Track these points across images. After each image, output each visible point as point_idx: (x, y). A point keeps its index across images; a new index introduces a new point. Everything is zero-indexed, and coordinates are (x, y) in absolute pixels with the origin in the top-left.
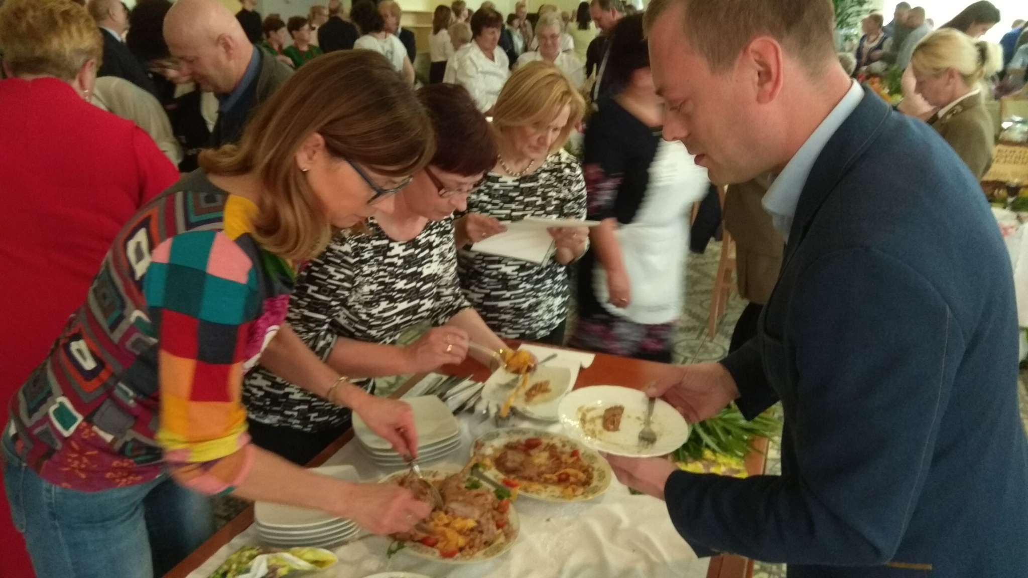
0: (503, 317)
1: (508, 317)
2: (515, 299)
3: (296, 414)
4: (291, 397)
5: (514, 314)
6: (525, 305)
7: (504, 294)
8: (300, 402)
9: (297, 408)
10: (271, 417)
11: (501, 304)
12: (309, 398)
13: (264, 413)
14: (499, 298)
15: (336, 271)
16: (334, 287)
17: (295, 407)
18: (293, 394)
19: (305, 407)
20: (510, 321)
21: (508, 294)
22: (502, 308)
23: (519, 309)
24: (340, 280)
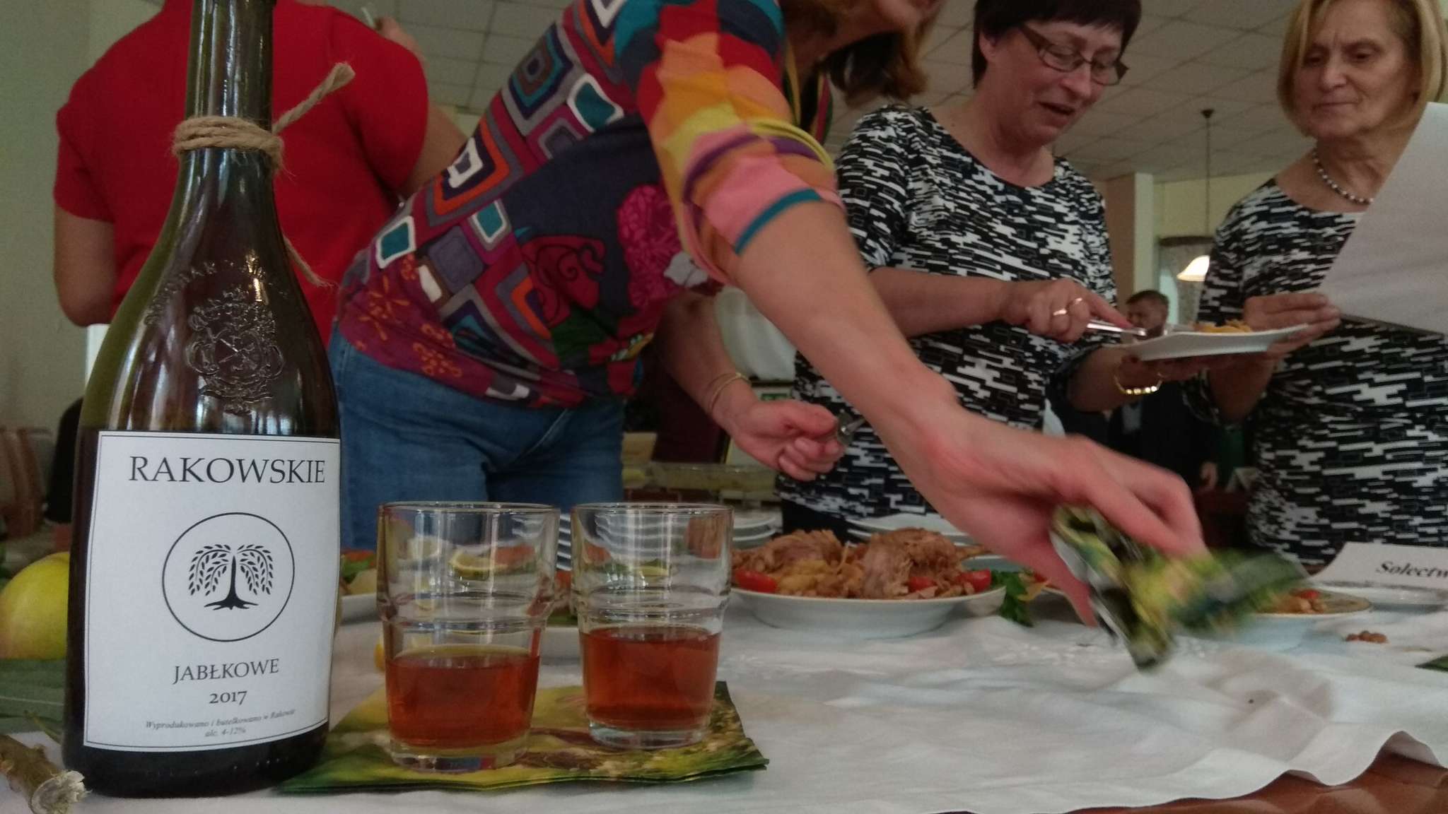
0: (1371, 507)
1: (1379, 508)
2: (1397, 460)
3: (866, 492)
4: (855, 463)
5: (1395, 501)
6: (1425, 481)
7: (1369, 450)
8: (870, 472)
9: (867, 482)
10: (828, 499)
11: (1362, 473)
12: (884, 465)
13: (817, 492)
14: (1359, 459)
15: (875, 165)
16: (874, 187)
17: (863, 480)
18: (857, 458)
19: (880, 481)
20: (1387, 522)
21: (1378, 450)
22: (1364, 482)
23: (1406, 488)
24: (883, 177)
